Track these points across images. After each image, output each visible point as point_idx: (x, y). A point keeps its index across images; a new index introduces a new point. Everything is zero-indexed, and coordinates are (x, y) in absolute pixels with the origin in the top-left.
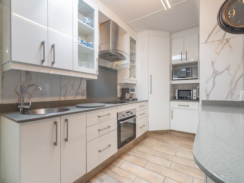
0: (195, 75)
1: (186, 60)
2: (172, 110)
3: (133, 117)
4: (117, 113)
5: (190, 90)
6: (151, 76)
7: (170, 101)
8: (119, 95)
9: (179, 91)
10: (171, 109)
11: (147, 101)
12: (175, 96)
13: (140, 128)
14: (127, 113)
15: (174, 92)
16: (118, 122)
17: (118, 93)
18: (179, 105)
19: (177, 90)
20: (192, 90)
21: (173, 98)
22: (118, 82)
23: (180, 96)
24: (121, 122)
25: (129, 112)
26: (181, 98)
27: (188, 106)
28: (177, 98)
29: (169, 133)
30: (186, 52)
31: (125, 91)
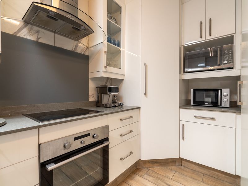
0: (228, 60)
1: (210, 35)
2: (183, 125)
3: (101, 142)
4: (39, 145)
5: (217, 90)
6: (145, 64)
7: (180, 108)
8: (92, 98)
9: (195, 91)
10: (182, 123)
11: (139, 108)
12: (189, 99)
13: (121, 159)
14: (76, 139)
15: (187, 93)
16: (43, 166)
17: (90, 94)
18: (196, 117)
19: (192, 90)
20: (221, 90)
21: (185, 104)
22: (91, 76)
23: (197, 100)
24: (50, 167)
25: (89, 135)
26: (199, 104)
27: (214, 119)
28: (192, 103)
29: (177, 163)
30: (210, 20)
31: (102, 90)
